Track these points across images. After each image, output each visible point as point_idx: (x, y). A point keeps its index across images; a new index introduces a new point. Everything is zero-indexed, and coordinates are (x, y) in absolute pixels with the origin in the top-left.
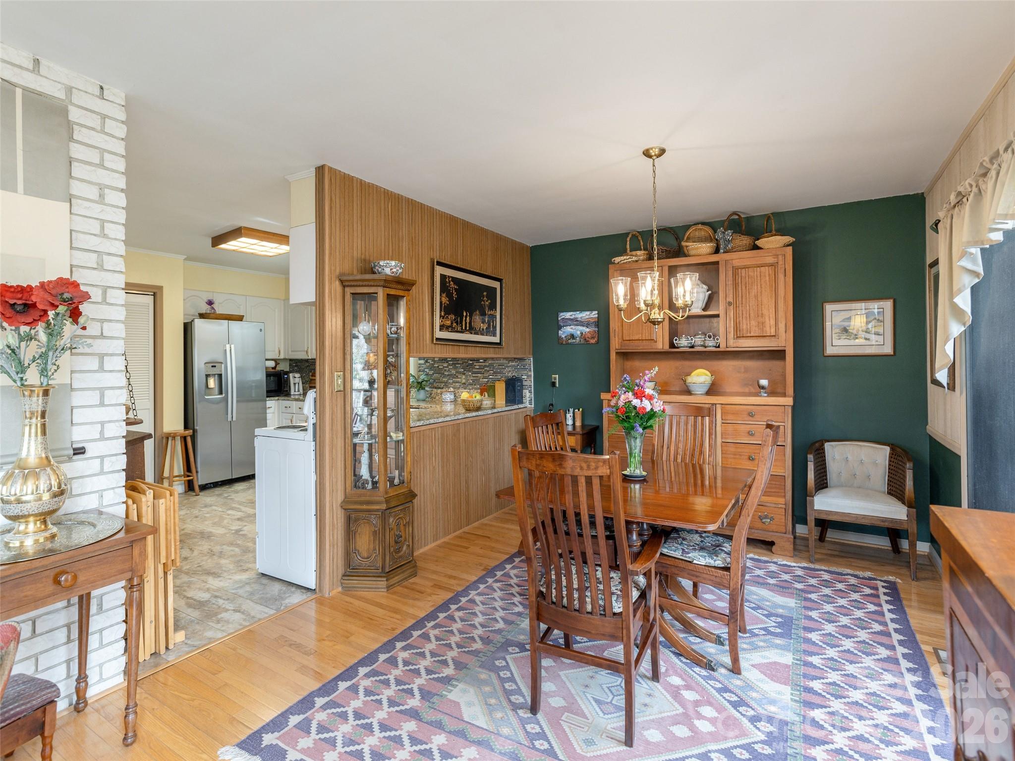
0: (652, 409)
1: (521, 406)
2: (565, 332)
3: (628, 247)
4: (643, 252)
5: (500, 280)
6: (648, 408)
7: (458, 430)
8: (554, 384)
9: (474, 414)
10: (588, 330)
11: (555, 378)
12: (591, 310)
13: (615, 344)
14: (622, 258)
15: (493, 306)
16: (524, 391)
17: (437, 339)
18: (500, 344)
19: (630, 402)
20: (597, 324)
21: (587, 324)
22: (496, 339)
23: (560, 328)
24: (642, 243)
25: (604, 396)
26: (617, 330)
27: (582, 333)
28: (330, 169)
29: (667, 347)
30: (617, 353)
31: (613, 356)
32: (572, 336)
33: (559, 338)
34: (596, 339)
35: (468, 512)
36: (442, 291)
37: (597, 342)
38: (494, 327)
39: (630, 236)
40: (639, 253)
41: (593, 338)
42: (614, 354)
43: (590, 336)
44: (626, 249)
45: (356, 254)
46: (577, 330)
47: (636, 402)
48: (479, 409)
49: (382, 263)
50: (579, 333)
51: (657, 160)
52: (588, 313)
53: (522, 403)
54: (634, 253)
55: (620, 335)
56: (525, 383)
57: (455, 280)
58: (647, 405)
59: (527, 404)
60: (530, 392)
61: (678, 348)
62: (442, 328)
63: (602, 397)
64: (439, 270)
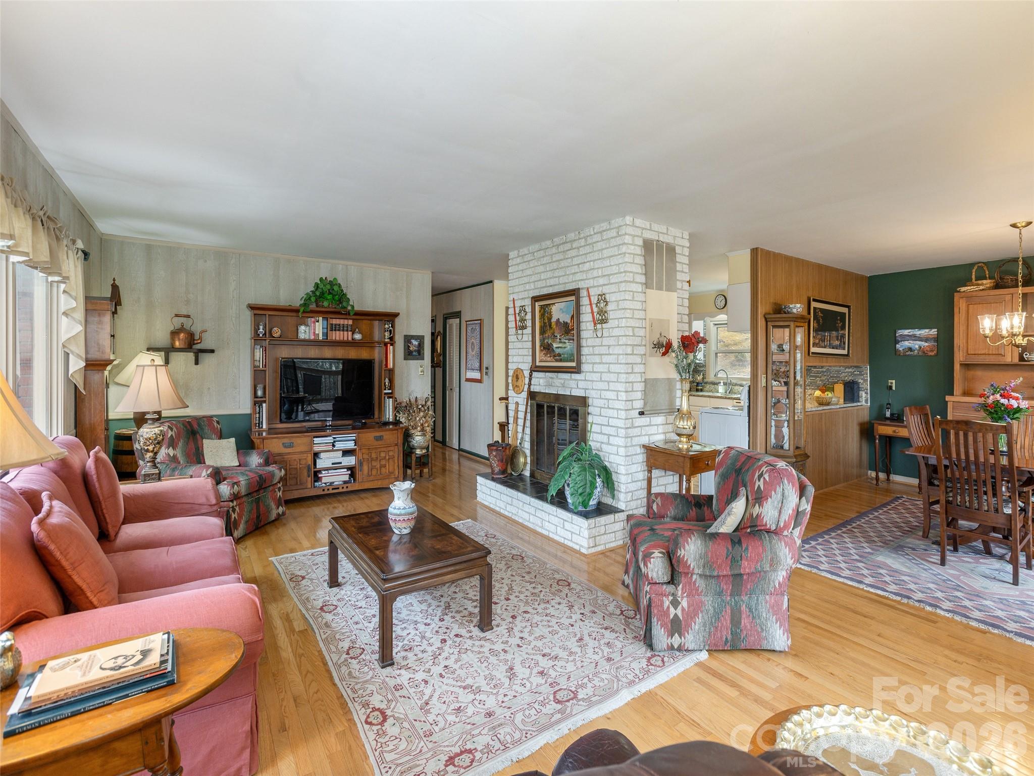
0: (1018, 407)
1: (859, 404)
2: (902, 346)
3: (973, 277)
4: (989, 281)
5: (848, 307)
6: (1015, 406)
7: (821, 418)
8: (891, 387)
9: (825, 408)
10: (927, 344)
11: (892, 383)
12: (931, 328)
13: (959, 357)
14: (969, 288)
15: (843, 328)
16: (861, 392)
17: (812, 353)
18: (847, 355)
19: (998, 401)
20: (936, 339)
21: (926, 340)
22: (845, 352)
23: (897, 342)
24: (987, 272)
25: (948, 398)
26: (961, 346)
27: (920, 347)
28: (762, 250)
29: (1016, 360)
30: (961, 365)
31: (957, 367)
32: (910, 349)
33: (896, 351)
34: (935, 352)
35: (826, 479)
36: (814, 320)
37: (937, 355)
38: (844, 343)
39: (976, 267)
40: (985, 282)
41: (932, 351)
42: (959, 365)
43: (929, 349)
44: (972, 279)
45: (772, 300)
46: (916, 345)
47: (1004, 401)
48: (828, 404)
49: (791, 306)
50: (917, 346)
51: (1024, 230)
52: (927, 330)
53: (859, 402)
54: (980, 282)
55: (965, 349)
56: (861, 386)
57: (822, 310)
58: (1014, 404)
59: (864, 403)
60: (866, 393)
61: (1029, 361)
62: (815, 345)
63: (947, 400)
64: (814, 305)
